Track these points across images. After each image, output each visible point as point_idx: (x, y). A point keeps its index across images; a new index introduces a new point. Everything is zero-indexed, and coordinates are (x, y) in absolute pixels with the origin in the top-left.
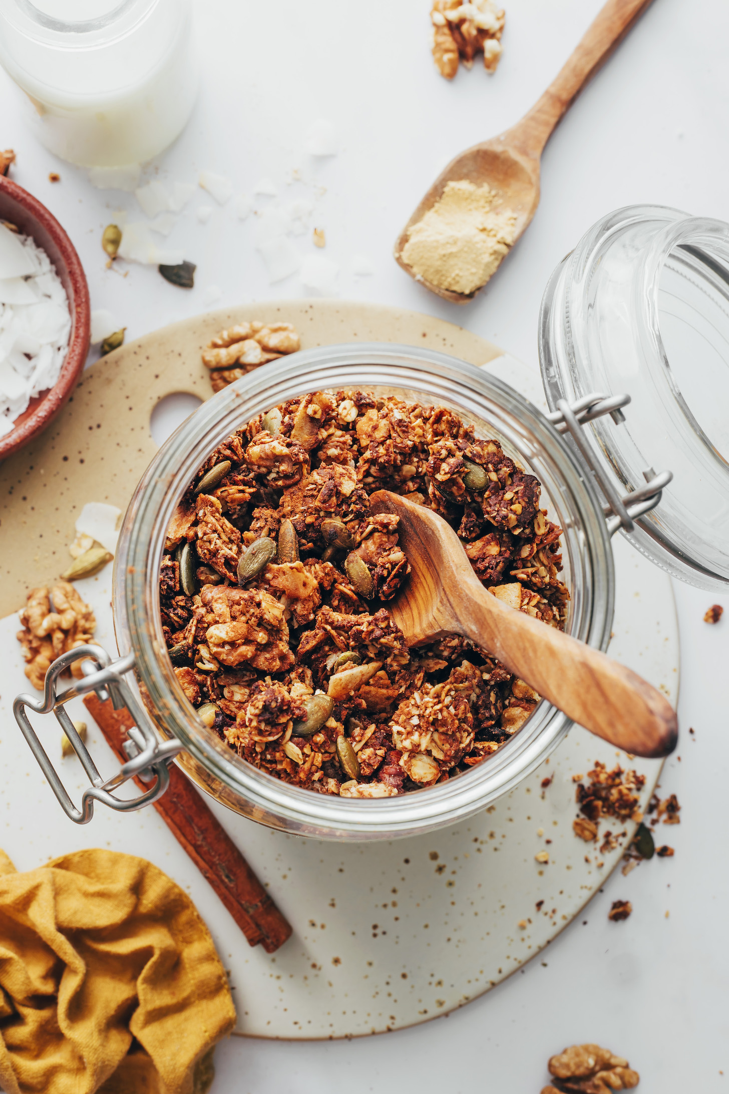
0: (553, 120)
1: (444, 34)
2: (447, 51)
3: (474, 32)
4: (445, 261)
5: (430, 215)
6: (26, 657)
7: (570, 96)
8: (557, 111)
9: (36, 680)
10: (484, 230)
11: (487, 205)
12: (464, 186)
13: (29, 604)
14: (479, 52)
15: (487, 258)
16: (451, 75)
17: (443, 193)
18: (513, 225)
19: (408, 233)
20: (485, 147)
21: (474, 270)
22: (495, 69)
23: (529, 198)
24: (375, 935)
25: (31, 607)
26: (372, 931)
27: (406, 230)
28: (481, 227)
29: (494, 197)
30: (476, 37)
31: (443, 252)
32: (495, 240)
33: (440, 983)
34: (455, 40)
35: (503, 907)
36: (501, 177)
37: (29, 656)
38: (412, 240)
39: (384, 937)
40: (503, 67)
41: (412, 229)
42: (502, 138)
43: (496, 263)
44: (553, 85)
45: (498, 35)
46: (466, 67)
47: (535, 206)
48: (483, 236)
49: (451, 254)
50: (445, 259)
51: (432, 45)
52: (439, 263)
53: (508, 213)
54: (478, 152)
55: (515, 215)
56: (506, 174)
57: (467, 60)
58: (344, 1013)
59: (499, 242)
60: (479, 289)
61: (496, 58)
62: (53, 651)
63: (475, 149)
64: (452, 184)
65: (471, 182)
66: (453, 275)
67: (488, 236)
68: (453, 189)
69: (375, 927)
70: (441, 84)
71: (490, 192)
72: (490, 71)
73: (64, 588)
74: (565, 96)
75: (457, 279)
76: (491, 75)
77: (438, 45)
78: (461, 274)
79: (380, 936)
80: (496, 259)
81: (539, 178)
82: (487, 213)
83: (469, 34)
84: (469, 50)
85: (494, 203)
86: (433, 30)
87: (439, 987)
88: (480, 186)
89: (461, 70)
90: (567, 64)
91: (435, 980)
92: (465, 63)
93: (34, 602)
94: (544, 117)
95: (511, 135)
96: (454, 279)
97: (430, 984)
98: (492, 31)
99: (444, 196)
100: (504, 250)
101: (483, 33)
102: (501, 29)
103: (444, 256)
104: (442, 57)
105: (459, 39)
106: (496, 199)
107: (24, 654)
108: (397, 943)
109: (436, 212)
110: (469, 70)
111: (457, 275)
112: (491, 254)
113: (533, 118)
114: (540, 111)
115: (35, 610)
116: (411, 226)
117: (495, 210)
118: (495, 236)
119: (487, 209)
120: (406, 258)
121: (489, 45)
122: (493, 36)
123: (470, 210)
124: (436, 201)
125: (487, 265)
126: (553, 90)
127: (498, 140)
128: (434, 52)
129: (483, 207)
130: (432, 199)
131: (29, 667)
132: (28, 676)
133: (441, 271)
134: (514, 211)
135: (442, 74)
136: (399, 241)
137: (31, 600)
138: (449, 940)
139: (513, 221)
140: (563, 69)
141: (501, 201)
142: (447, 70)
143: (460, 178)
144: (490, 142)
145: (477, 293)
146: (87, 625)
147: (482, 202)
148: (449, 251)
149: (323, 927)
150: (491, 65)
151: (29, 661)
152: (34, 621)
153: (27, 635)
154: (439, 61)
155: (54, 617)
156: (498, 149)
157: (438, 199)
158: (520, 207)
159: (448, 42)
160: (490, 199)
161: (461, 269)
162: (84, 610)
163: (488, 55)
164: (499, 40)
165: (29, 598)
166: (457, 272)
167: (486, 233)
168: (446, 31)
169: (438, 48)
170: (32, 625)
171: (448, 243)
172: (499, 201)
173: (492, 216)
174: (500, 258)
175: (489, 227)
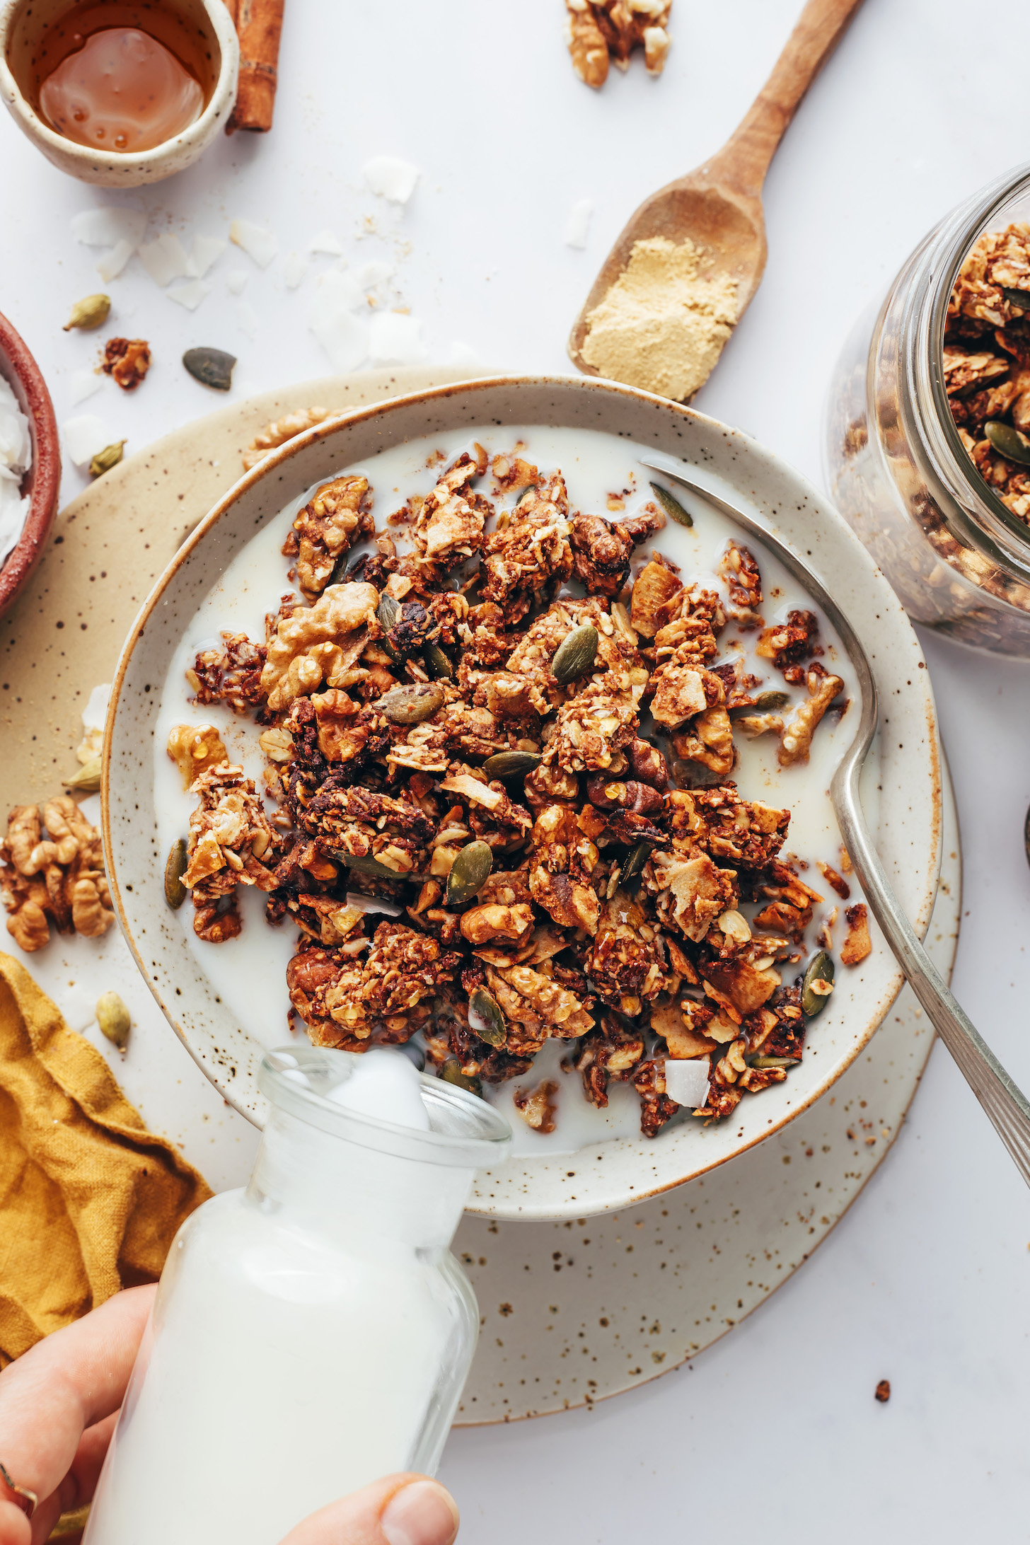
0: (774, 139)
1: (587, 23)
2: (592, 47)
3: (628, 18)
4: (645, 357)
5: (615, 292)
6: (7, 905)
7: (795, 101)
8: (777, 126)
9: (23, 938)
10: (694, 307)
11: (692, 269)
12: (659, 244)
13: (12, 829)
14: (637, 46)
15: (704, 347)
16: (597, 82)
17: (630, 257)
18: (733, 294)
19: (588, 321)
20: (682, 187)
21: (688, 366)
22: (661, 69)
23: (752, 255)
24: (557, 1268)
25: (14, 833)
26: (552, 1263)
27: (584, 316)
28: (690, 303)
29: (701, 256)
30: (631, 24)
31: (642, 345)
32: (712, 319)
33: (655, 1329)
34: (602, 30)
35: (737, 1212)
36: (708, 227)
37: (13, 903)
38: (595, 331)
39: (571, 1268)
40: (671, 66)
41: (592, 314)
42: (705, 171)
43: (717, 353)
44: (768, 87)
45: (663, 20)
46: (619, 69)
47: (762, 265)
48: (694, 316)
49: (653, 346)
50: (645, 354)
51: (570, 40)
52: (637, 361)
53: (724, 279)
54: (673, 193)
55: (735, 281)
56: (715, 222)
57: (622, 59)
58: (523, 1382)
59: (718, 322)
60: (695, 392)
61: (662, 53)
62: (48, 895)
63: (669, 190)
64: (641, 244)
65: (667, 239)
66: (659, 376)
67: (702, 314)
68: (643, 251)
69: (557, 1256)
70: (584, 94)
71: (695, 251)
72: (654, 72)
73: (60, 805)
74: (787, 102)
75: (665, 380)
76: (655, 78)
77: (577, 39)
78: (670, 373)
79: (565, 1268)
80: (717, 346)
81: (763, 224)
82: (693, 280)
83: (622, 21)
84: (623, 44)
85: (703, 265)
86: (569, 18)
87: (655, 1335)
88: (679, 242)
89: (613, 74)
90: (785, 56)
91: (648, 1325)
92: (619, 63)
93: (18, 827)
94: (761, 135)
95: (717, 165)
96: (660, 381)
97: (642, 1330)
98: (653, 15)
99: (631, 262)
100: (724, 331)
101: (642, 18)
102: (667, 10)
103: (644, 350)
104: (584, 55)
105: (608, 30)
106: (704, 258)
107: (5, 900)
108: (590, 1276)
109: (622, 285)
110: (623, 72)
111: (665, 375)
112: (709, 341)
113: (745, 139)
114: (753, 127)
115: (20, 839)
116: (590, 310)
117: (705, 275)
118: (712, 314)
119: (694, 274)
120: (587, 356)
121: (652, 35)
122: (655, 22)
123: (671, 279)
124: (622, 271)
125: (706, 357)
126: (769, 95)
127: (700, 175)
128: (572, 50)
129: (689, 273)
130: (616, 269)
131: (13, 919)
132: (12, 933)
133: (641, 372)
134: (732, 274)
135: (586, 81)
136: (574, 334)
137: (13, 824)
138: (664, 1266)
139: (733, 290)
140: (780, 62)
141: (712, 262)
142: (593, 74)
143: (651, 235)
144: (689, 179)
145: (694, 397)
146: (95, 857)
147: (686, 266)
148: (651, 342)
149: (482, 1262)
150: (654, 63)
151: (13, 911)
152: (20, 853)
153: (9, 873)
154: (581, 62)
155: (47, 846)
156: (702, 187)
157: (623, 267)
158: (740, 268)
159: (592, 34)
160: (697, 259)
161: (669, 367)
162: (90, 836)
163: (650, 49)
164: (664, 27)
165: (11, 820)
166: (664, 371)
167: (698, 310)
168: (589, 18)
169: (579, 45)
170: (17, 858)
171: (647, 331)
172: (708, 262)
173: (701, 284)
174: (721, 344)
175: (702, 302)
